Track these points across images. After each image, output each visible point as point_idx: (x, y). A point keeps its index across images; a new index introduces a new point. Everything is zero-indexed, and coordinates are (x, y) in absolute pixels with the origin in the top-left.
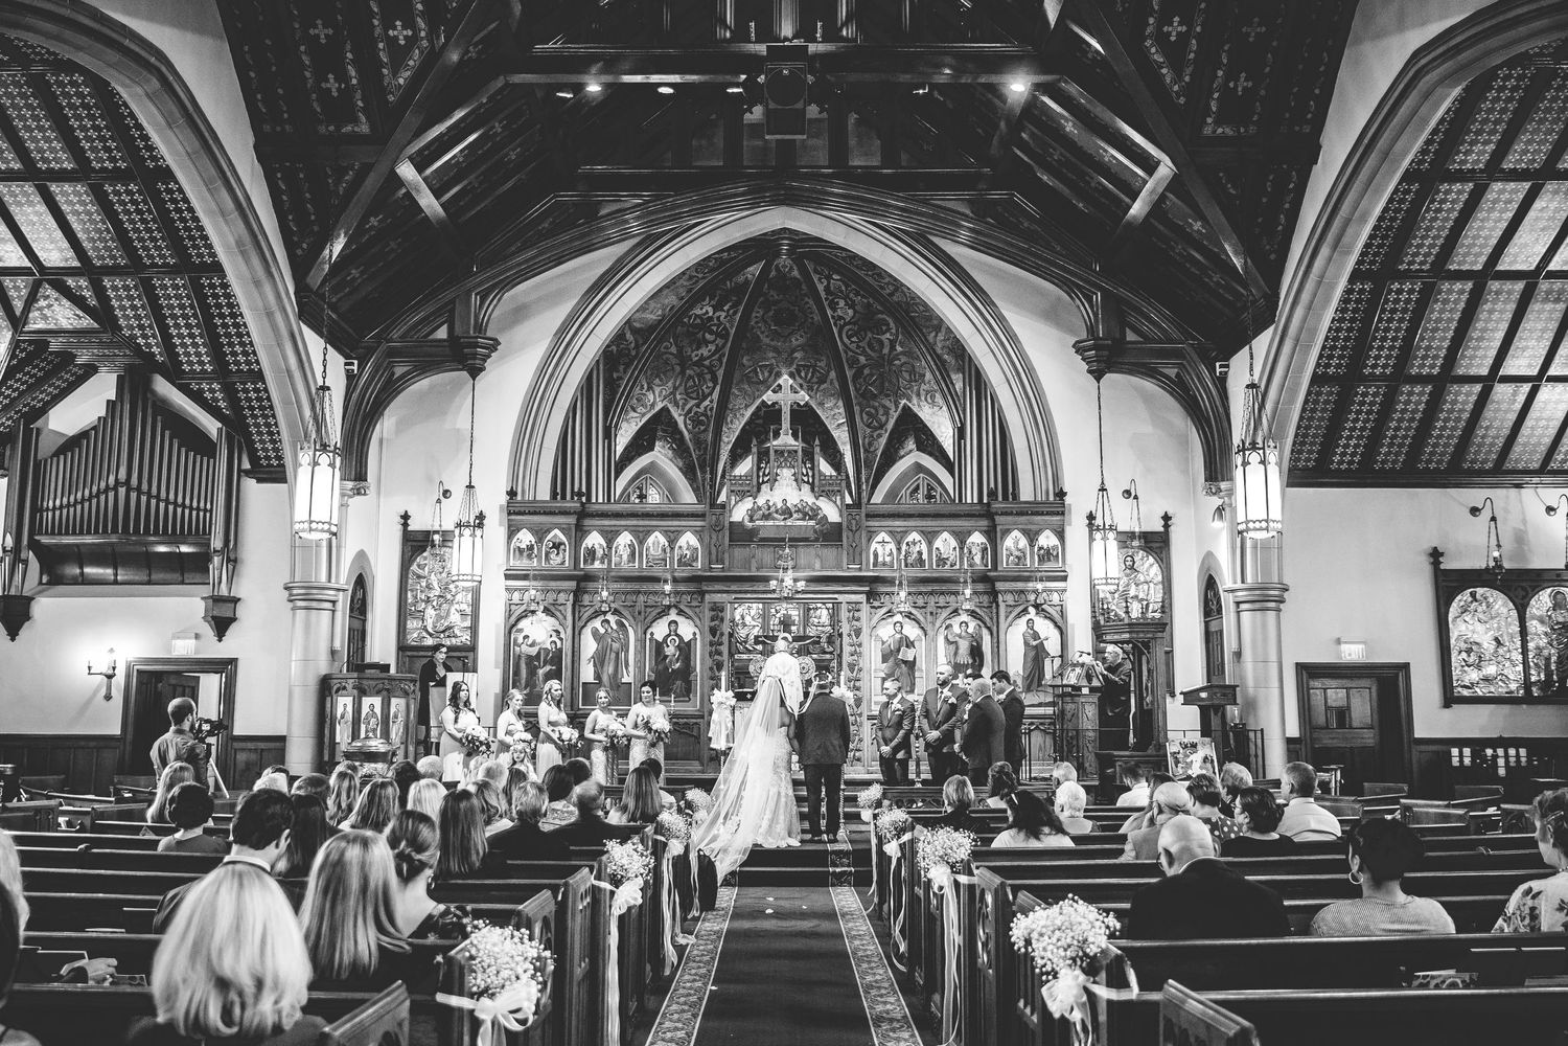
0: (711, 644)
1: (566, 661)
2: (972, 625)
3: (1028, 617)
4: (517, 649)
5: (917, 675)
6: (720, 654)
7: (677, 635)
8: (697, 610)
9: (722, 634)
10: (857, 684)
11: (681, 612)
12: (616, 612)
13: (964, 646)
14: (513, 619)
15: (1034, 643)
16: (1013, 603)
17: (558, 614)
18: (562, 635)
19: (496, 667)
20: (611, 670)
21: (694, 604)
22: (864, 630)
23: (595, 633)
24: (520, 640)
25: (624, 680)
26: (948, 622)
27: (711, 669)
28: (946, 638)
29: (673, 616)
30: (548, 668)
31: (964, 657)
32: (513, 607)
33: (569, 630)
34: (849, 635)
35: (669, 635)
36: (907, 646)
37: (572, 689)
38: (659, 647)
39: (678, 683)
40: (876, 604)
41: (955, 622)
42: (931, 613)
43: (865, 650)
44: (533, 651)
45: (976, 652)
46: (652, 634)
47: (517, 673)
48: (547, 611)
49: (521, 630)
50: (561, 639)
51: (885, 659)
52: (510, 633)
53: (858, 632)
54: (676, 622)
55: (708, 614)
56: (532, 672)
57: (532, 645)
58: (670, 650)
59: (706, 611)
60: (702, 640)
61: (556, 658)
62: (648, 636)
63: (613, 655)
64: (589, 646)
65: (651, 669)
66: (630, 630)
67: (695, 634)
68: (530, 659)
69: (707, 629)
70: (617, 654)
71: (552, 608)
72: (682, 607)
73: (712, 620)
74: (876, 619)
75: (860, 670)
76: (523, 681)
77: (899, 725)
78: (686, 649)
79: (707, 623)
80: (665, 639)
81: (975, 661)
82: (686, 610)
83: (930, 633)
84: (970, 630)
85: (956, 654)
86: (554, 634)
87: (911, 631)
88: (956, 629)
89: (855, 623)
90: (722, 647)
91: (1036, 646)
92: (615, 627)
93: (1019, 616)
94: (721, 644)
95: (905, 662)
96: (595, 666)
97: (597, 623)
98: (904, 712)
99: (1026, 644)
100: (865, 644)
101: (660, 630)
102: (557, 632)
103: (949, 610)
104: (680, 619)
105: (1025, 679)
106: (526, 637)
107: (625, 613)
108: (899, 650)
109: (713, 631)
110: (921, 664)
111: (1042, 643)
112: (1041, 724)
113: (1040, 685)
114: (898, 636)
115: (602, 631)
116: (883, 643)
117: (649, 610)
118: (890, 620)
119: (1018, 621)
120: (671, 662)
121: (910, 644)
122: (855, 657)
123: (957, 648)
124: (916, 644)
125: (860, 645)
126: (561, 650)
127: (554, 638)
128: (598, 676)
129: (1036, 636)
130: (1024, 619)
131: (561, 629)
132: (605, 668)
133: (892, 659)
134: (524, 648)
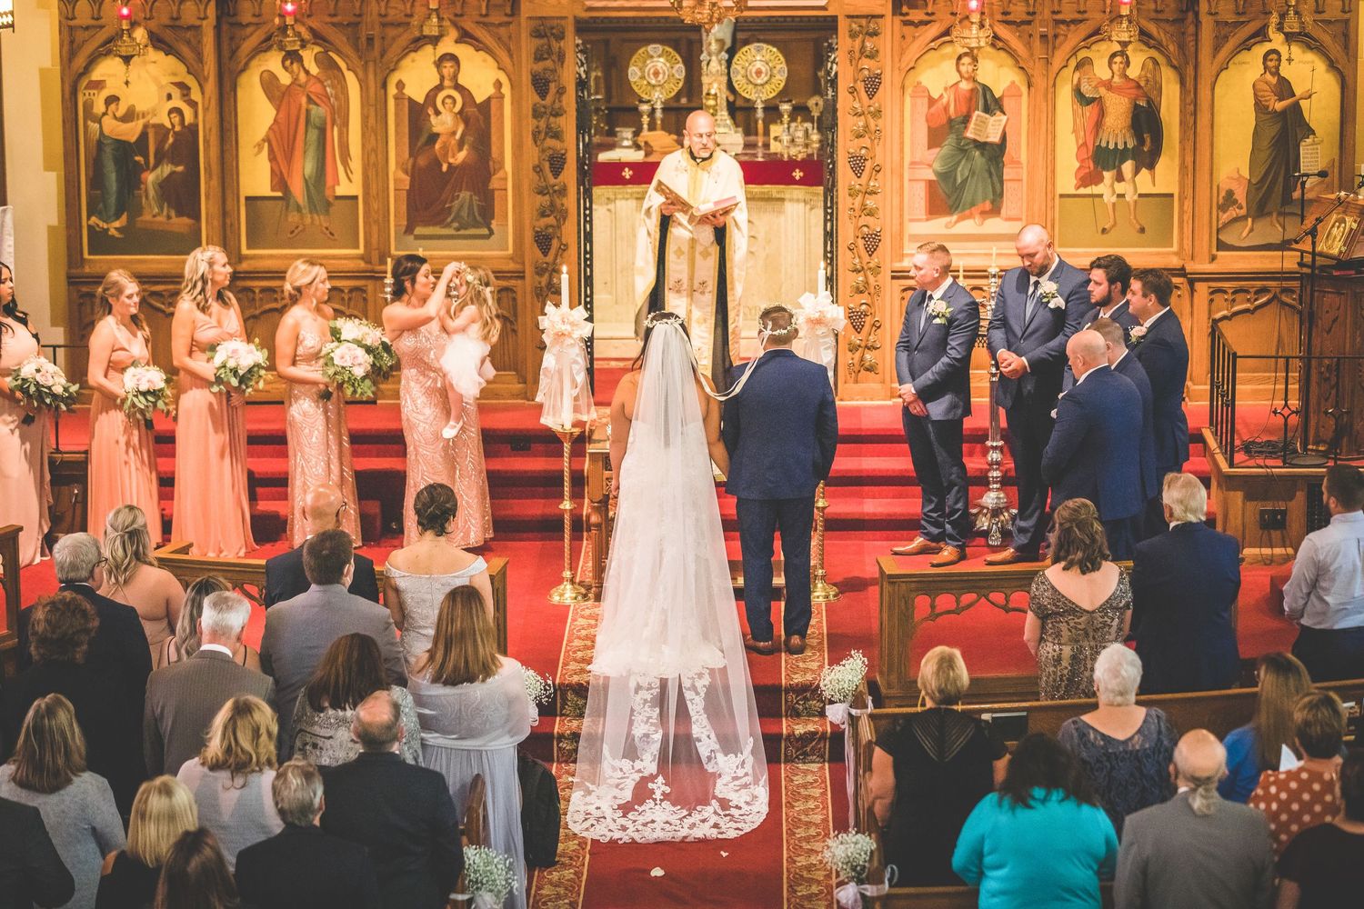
0: (537, 114)
1: (207, 154)
2: (1138, 59)
3: (1267, 46)
4: (94, 126)
5: (1008, 173)
6: (557, 135)
7: (458, 87)
8: (502, 31)
9: (561, 91)
10: (870, 202)
11: (465, 37)
12: (318, 37)
13: (1118, 110)
14: (80, 61)
15: (1279, 106)
16: (1231, 18)
17: (185, 50)
18: (196, 95)
19: (48, 168)
20: (309, 167)
21: (496, 18)
22: (887, 78)
23: (269, 83)
24: (99, 107)
25: (340, 191)
26: (1082, 54)
27: (538, 169)
28: (1078, 92)
29: (447, 45)
30: (166, 169)
31: (1116, 129)
32: (80, 35)
33: (211, 86)
34: (853, 91)
35: (439, 88)
36: (987, 110)
37: (224, 214)
38: (417, 114)
39: (465, 195)
40: (916, 15)
41: (1100, 56)
42: (1044, 37)
43: (887, 123)
44: (130, 132)
45: (1145, 122)
46: (400, 85)
47: (97, 181)
48: (157, 41)
49: (99, 85)
50: (193, 104)
51: (934, 139)
52: (74, 92)
53: (873, 85)
54: (453, 58)
55: (527, 46)
56: (130, 178)
57: (129, 116)
58: (444, 122)
59: (524, 35)
60: (516, 102)
61: (184, 145)
62: (392, 90)
63: (313, 135)
64: (257, 114)
65: (400, 165)
66: (351, 78)
67: (498, 84)
68: (125, 151)
69: (526, 79)
70: (322, 131)
71: (168, 35)
72: (469, 25)
73: (539, 57)
74: (914, 49)
75: (877, 170)
76: (112, 200)
77: (941, 345)
78: (478, 118)
79: (527, 66)
80: (431, 96)
81: (1141, 142)
82: (480, 33)
83: (1039, 81)
84: (1134, 72)
85: (1099, 124)
86: (176, 93)
87: (998, 74)
88: (1101, 70)
89: (866, 63)
90: (561, 121)
91: (1284, 112)
92: (314, 70)
93: (1246, 46)
94: (557, 113)
95: (982, 146)
96: (272, 158)
97: (273, 62)
98: (951, 321)
99: (1260, 106)
100: (887, 112)
101: (417, 75)
102: (182, 86)
103: (1084, 30)
104: (463, 52)
105: (1253, 187)
106: (112, 100)
107: (339, 38)
108: (966, 120)
109: (540, 84)
110: (1019, 150)
111: (1296, 108)
112: (1285, 290)
113: (1287, 199)
114: (965, 86)
115: (285, 79)
116: (932, 102)
117: (392, 32)
118: (948, 49)
119: (1244, 56)
120: (445, 148)
121: (992, 104)
122: (866, 141)
123: (1102, 113)
124: (1007, 104)
125: (877, 114)
126: (193, 129)
127: (177, 102)
128: (280, 181)
129: (1284, 88)
130: (1260, 50)
131: (191, 82)
132: (297, 164)
133: (950, 140)
134: (112, 127)
